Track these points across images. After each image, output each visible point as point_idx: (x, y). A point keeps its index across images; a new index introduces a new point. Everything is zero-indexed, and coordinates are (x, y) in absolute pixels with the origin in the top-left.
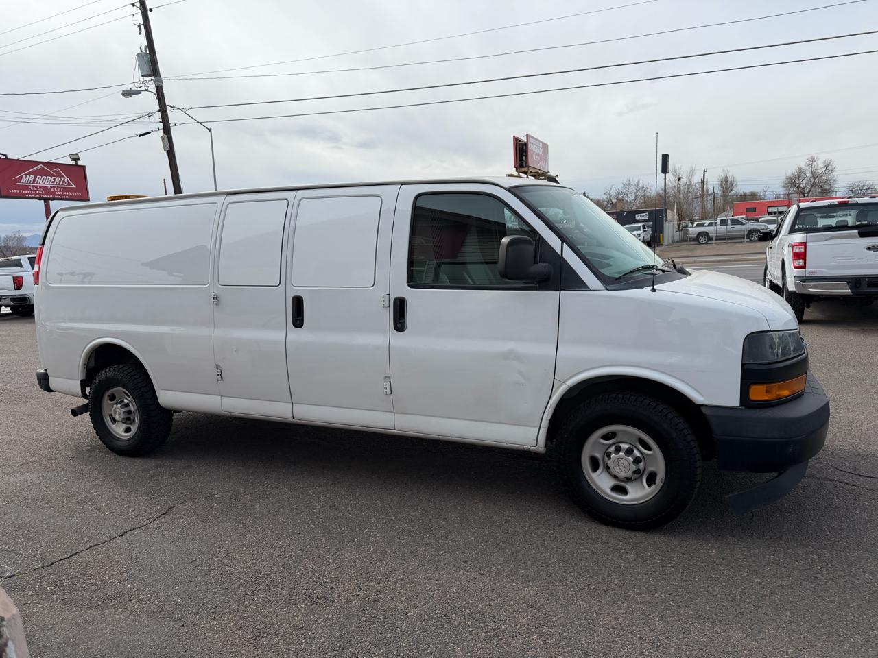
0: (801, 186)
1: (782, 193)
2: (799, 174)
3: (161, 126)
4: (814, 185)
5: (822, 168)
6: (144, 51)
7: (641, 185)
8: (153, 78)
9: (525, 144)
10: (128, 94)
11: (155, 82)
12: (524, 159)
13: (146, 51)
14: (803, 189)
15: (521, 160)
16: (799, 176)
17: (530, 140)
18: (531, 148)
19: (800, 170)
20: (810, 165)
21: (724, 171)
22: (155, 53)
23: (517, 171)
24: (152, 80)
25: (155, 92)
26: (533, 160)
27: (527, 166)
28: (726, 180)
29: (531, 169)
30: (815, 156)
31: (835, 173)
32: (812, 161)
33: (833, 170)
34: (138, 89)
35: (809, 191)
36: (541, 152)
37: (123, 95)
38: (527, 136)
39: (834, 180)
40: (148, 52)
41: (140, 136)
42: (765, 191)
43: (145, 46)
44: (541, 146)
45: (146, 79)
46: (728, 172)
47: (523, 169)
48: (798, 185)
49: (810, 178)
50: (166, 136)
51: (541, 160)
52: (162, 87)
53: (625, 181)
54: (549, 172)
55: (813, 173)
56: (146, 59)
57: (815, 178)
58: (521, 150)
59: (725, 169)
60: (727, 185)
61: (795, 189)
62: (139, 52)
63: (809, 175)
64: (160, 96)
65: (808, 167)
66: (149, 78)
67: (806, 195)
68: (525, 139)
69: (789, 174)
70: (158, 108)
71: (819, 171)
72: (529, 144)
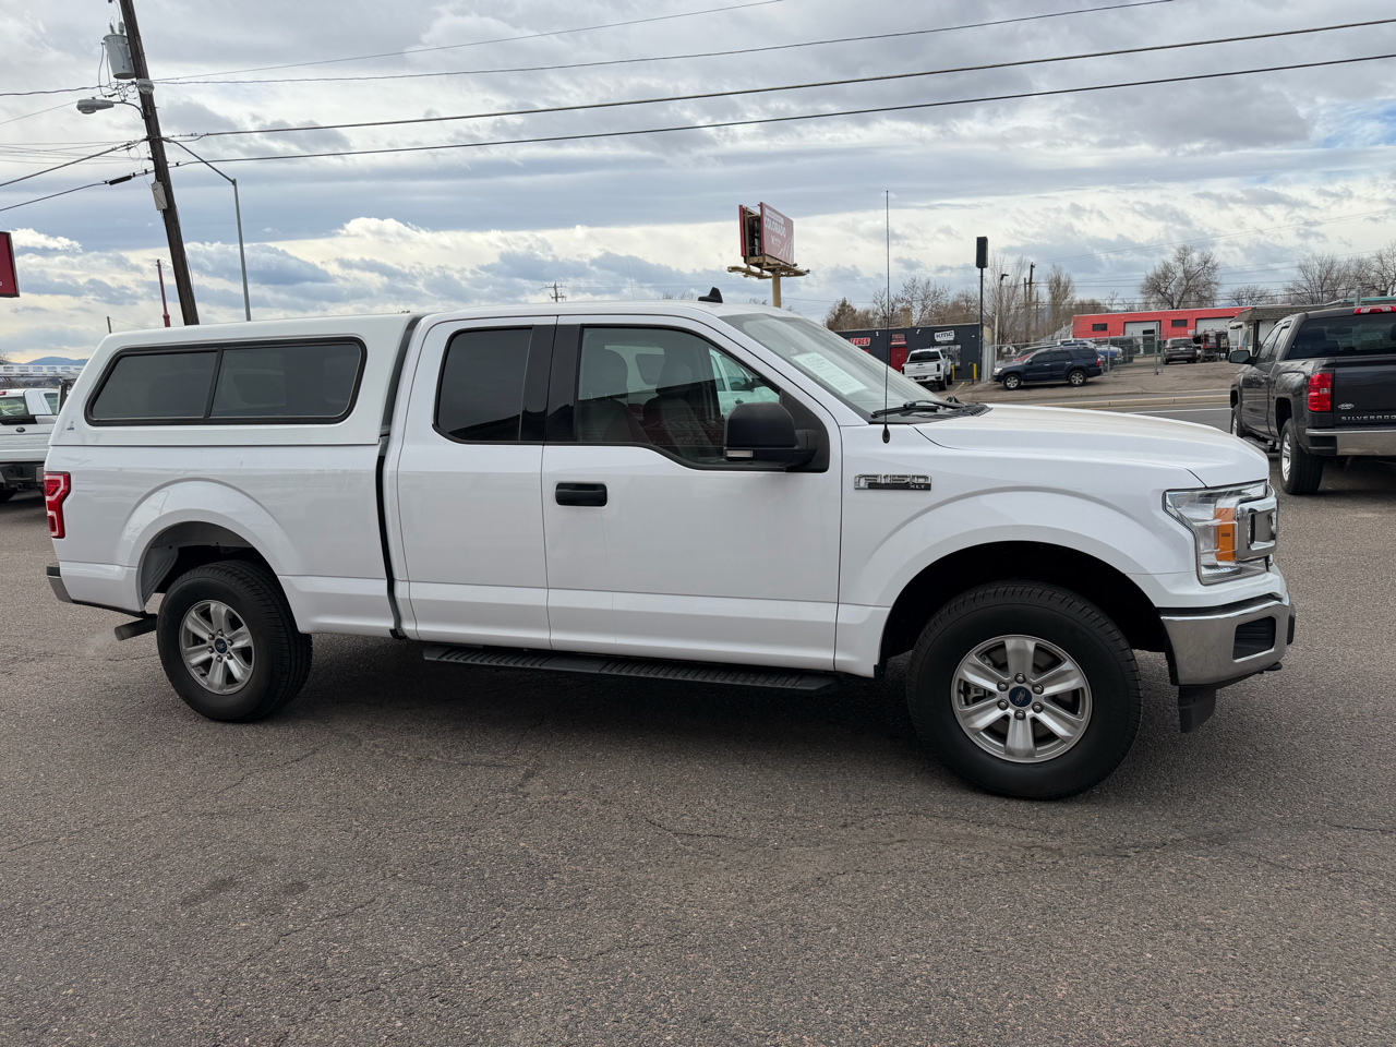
0: (1169, 291)
1: (1138, 301)
2: (1166, 274)
3: (150, 165)
4: (1187, 291)
5: (1198, 265)
6: (117, 32)
7: (932, 289)
8: (135, 80)
9: (759, 219)
10: (88, 107)
11: (140, 86)
12: (756, 244)
13: (122, 31)
14: (1172, 296)
15: (752, 244)
16: (1166, 277)
17: (767, 212)
18: (767, 225)
19: (1167, 267)
20: (1182, 260)
21: (1054, 267)
22: (139, 36)
23: (745, 262)
24: (133, 83)
25: (140, 105)
26: (771, 244)
27: (762, 253)
28: (1058, 281)
29: (768, 260)
30: (1188, 246)
31: (1217, 272)
32: (1184, 252)
33: (1214, 268)
34: (108, 99)
35: (1181, 298)
36: (782, 232)
37: (79, 108)
38: (761, 205)
39: (1216, 284)
40: (125, 34)
41: (112, 183)
42: (1112, 300)
43: (121, 23)
44: (782, 221)
45: (120, 81)
46: (1061, 269)
47: (755, 260)
48: (1163, 290)
49: (1181, 279)
50: (160, 185)
51: (782, 246)
52: (151, 96)
53: (908, 282)
54: (795, 265)
55: (1185, 272)
56: (120, 45)
57: (1188, 280)
58: (752, 230)
59: (1057, 264)
60: (1059, 288)
61: (1160, 296)
62: (110, 33)
63: (1180, 274)
64: (149, 113)
65: (1177, 264)
66: (129, 81)
67: (1175, 304)
68: (757, 211)
69: (1150, 273)
70: (145, 134)
71: (1195, 268)
72: (765, 218)
